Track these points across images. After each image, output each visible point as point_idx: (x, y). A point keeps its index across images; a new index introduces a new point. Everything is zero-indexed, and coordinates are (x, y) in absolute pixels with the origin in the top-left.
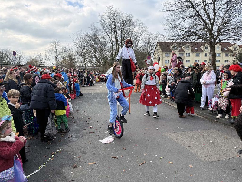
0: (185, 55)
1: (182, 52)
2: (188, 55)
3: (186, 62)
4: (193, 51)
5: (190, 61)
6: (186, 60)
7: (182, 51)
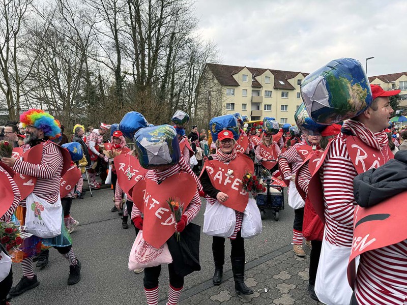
0: (263, 93)
1: (258, 87)
2: (269, 94)
3: (265, 109)
4: (276, 87)
5: (272, 107)
6: (265, 105)
7: (256, 86)
